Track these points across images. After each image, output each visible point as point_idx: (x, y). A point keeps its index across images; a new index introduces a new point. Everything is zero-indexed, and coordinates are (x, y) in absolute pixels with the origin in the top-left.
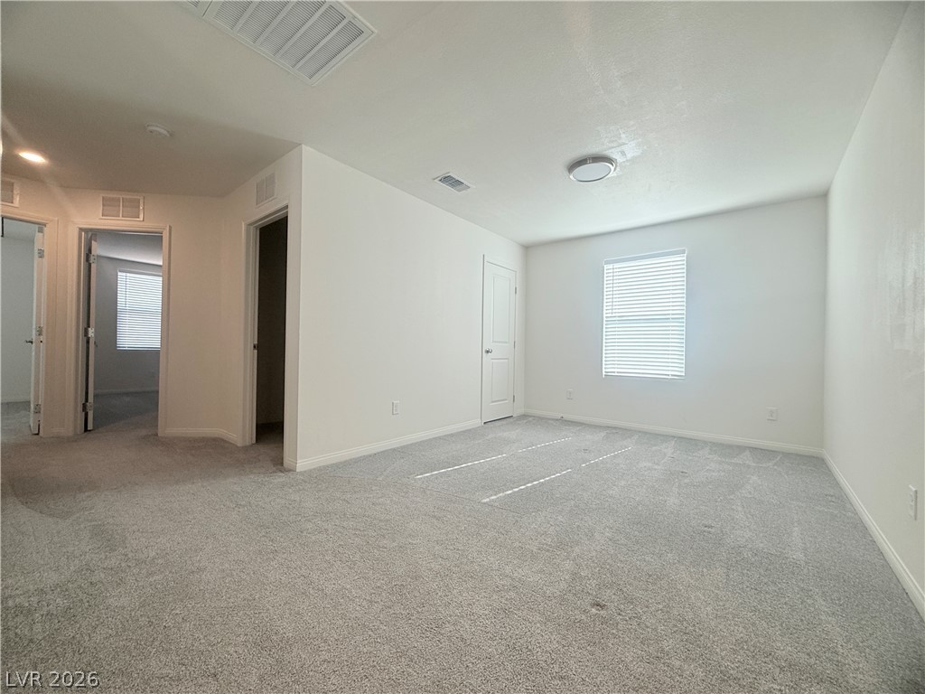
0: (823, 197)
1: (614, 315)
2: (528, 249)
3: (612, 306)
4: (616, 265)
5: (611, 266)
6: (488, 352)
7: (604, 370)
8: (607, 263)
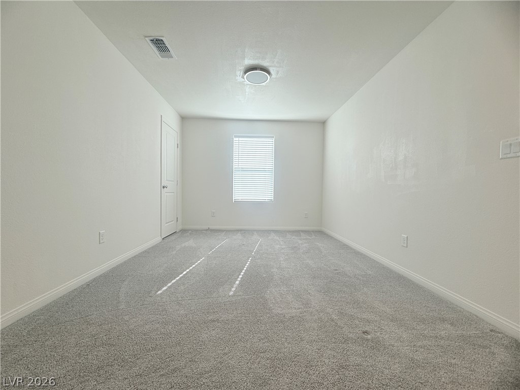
0: (323, 123)
1: (239, 167)
2: (184, 119)
3: (239, 162)
4: (240, 139)
5: (237, 139)
6: (164, 187)
7: (234, 198)
8: (236, 137)
